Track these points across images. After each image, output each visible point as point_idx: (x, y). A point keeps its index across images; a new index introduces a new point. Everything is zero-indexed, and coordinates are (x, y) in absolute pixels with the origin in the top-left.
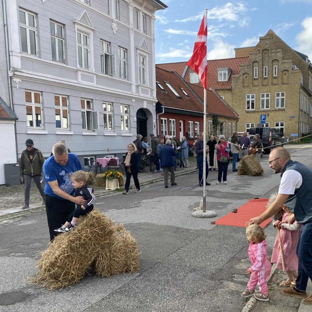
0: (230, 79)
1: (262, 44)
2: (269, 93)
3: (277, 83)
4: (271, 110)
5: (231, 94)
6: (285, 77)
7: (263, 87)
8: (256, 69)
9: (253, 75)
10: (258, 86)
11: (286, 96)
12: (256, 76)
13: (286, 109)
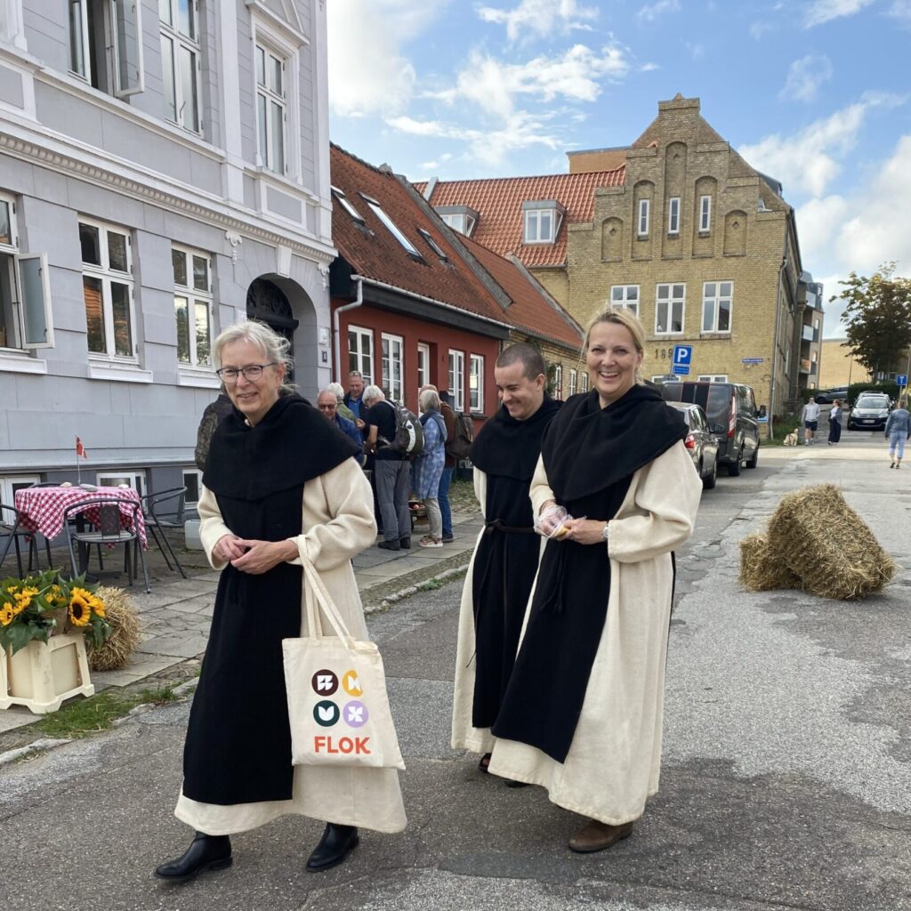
0: (562, 239)
1: (666, 124)
2: (684, 284)
3: (708, 252)
4: (688, 337)
5: (564, 283)
6: (735, 234)
7: (666, 264)
8: (644, 205)
9: (634, 223)
10: (648, 260)
11: (734, 294)
12: (643, 229)
13: (733, 335)
